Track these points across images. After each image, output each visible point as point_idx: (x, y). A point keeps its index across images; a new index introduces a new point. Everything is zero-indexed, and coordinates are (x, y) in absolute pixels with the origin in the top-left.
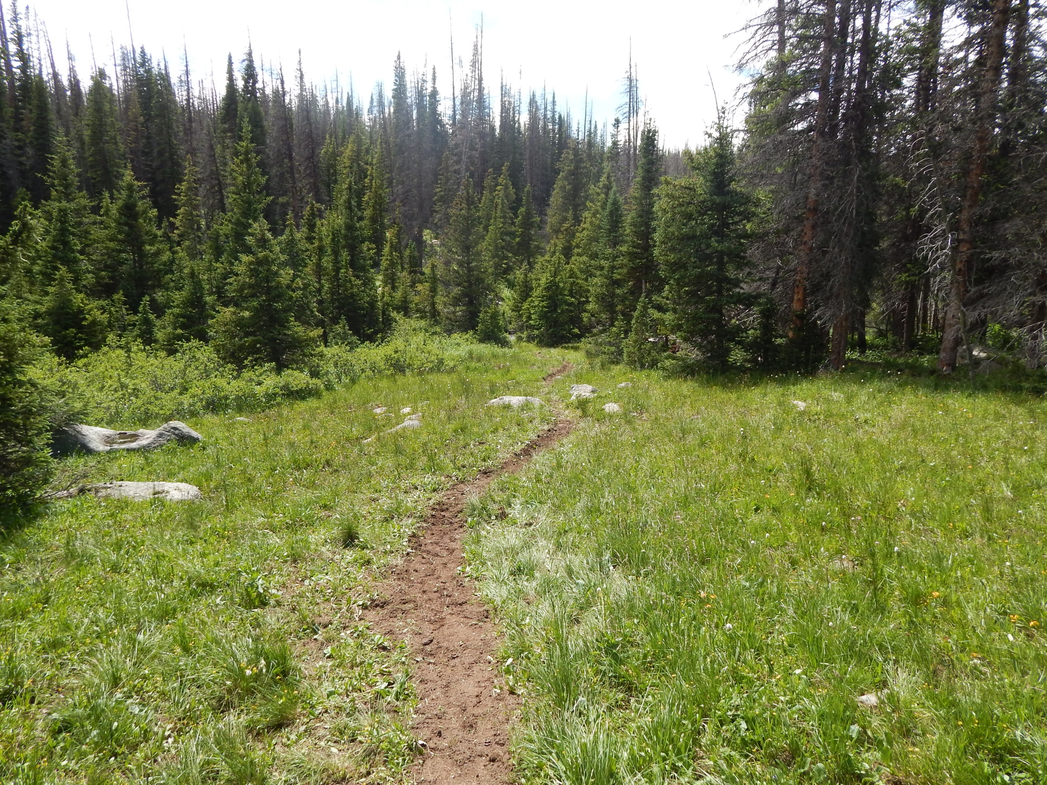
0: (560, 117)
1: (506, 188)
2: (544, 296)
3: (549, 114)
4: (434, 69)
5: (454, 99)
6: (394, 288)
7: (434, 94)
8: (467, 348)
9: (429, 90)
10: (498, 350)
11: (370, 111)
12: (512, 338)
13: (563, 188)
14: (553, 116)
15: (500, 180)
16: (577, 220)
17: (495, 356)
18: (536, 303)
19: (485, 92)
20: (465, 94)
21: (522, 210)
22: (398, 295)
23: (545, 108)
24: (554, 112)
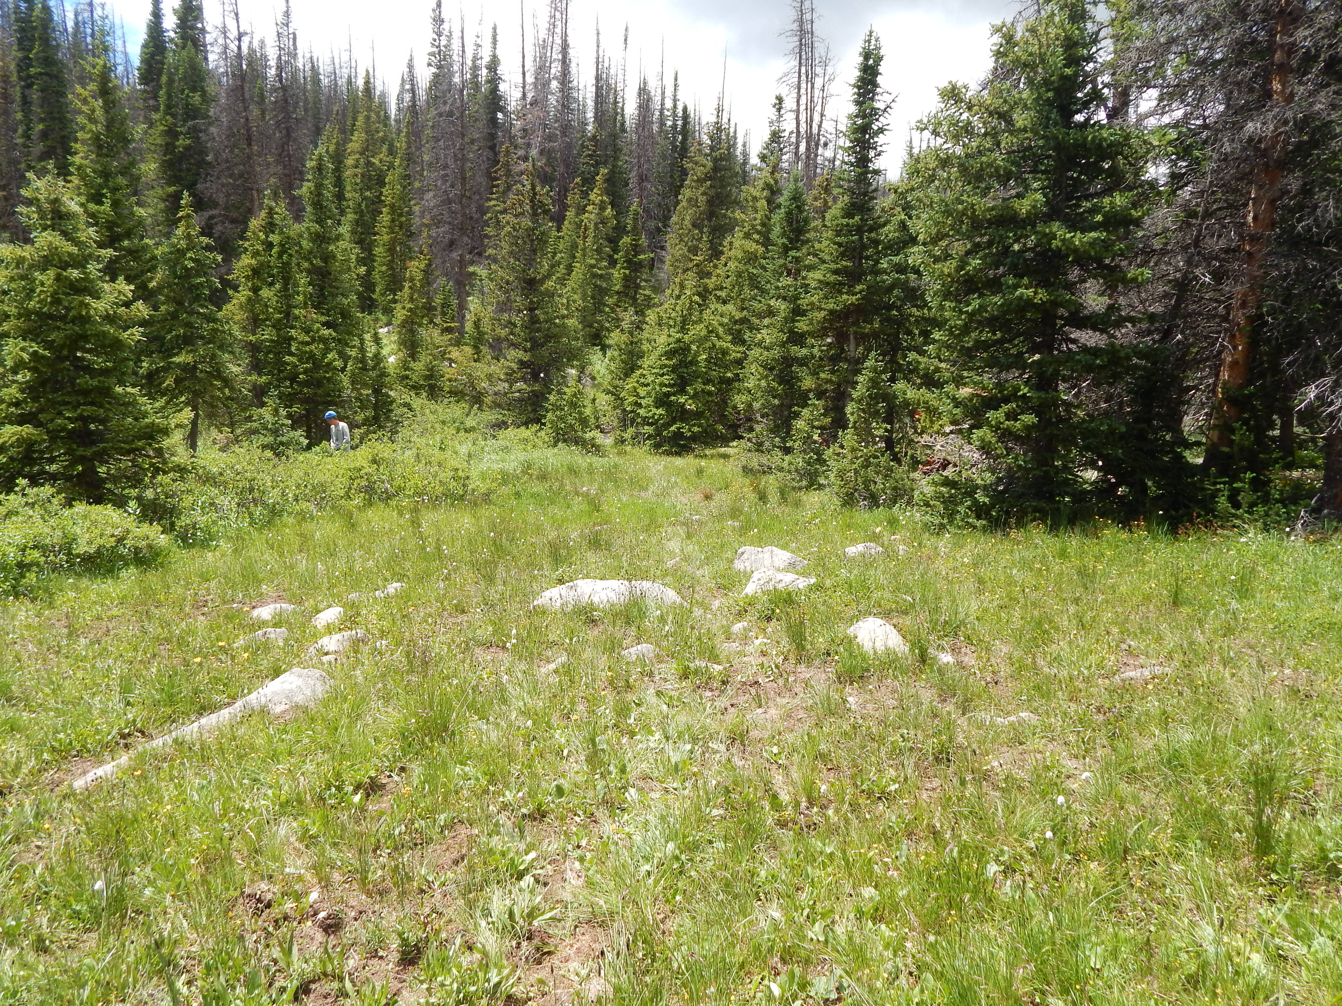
0: (685, 109)
1: (602, 208)
2: (662, 367)
3: (669, 104)
4: (495, 29)
5: (524, 74)
6: (413, 356)
7: (493, 65)
8: (522, 456)
9: (486, 59)
10: (580, 459)
11: (400, 99)
12: (607, 441)
13: (692, 202)
14: (675, 106)
15: (592, 197)
16: (716, 253)
17: (573, 471)
18: (650, 379)
19: (573, 67)
20: (542, 68)
21: (626, 240)
22: (419, 366)
23: (663, 93)
24: (675, 101)
